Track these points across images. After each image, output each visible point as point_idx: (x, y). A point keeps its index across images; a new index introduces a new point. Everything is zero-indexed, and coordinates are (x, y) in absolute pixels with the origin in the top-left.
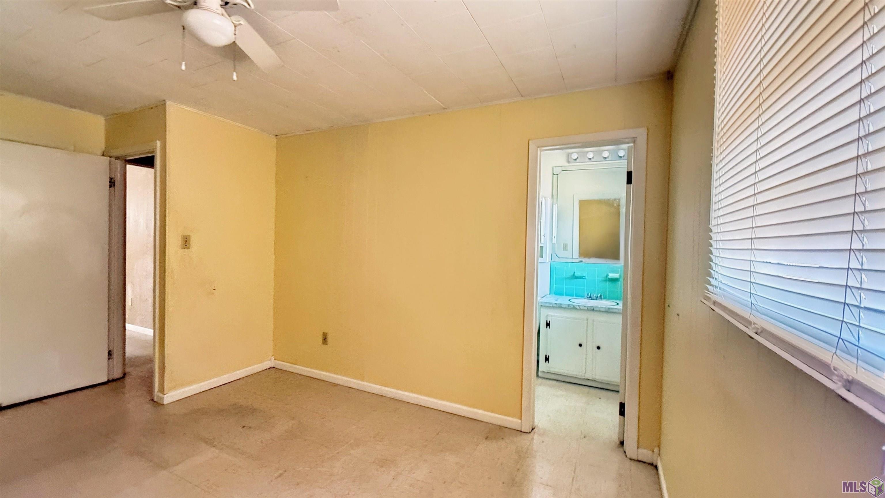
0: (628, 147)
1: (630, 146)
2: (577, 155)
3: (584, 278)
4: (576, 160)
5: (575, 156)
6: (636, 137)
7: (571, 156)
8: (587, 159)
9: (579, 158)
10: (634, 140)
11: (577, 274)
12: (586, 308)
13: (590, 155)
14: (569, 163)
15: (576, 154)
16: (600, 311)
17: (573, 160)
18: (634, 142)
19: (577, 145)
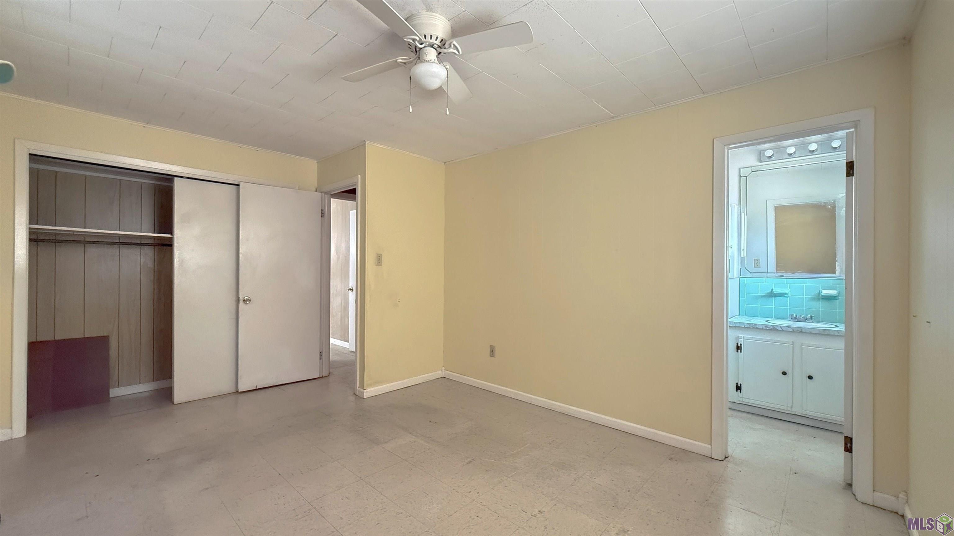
0: (847, 133)
1: (848, 132)
2: (773, 152)
3: (786, 296)
4: (771, 157)
5: (769, 153)
6: (859, 121)
7: (764, 153)
8: (787, 155)
9: (775, 155)
10: (856, 124)
11: (777, 290)
12: (791, 330)
13: (791, 150)
14: (760, 162)
15: (771, 151)
16: (811, 333)
17: (767, 158)
18: (856, 127)
19: (771, 139)
